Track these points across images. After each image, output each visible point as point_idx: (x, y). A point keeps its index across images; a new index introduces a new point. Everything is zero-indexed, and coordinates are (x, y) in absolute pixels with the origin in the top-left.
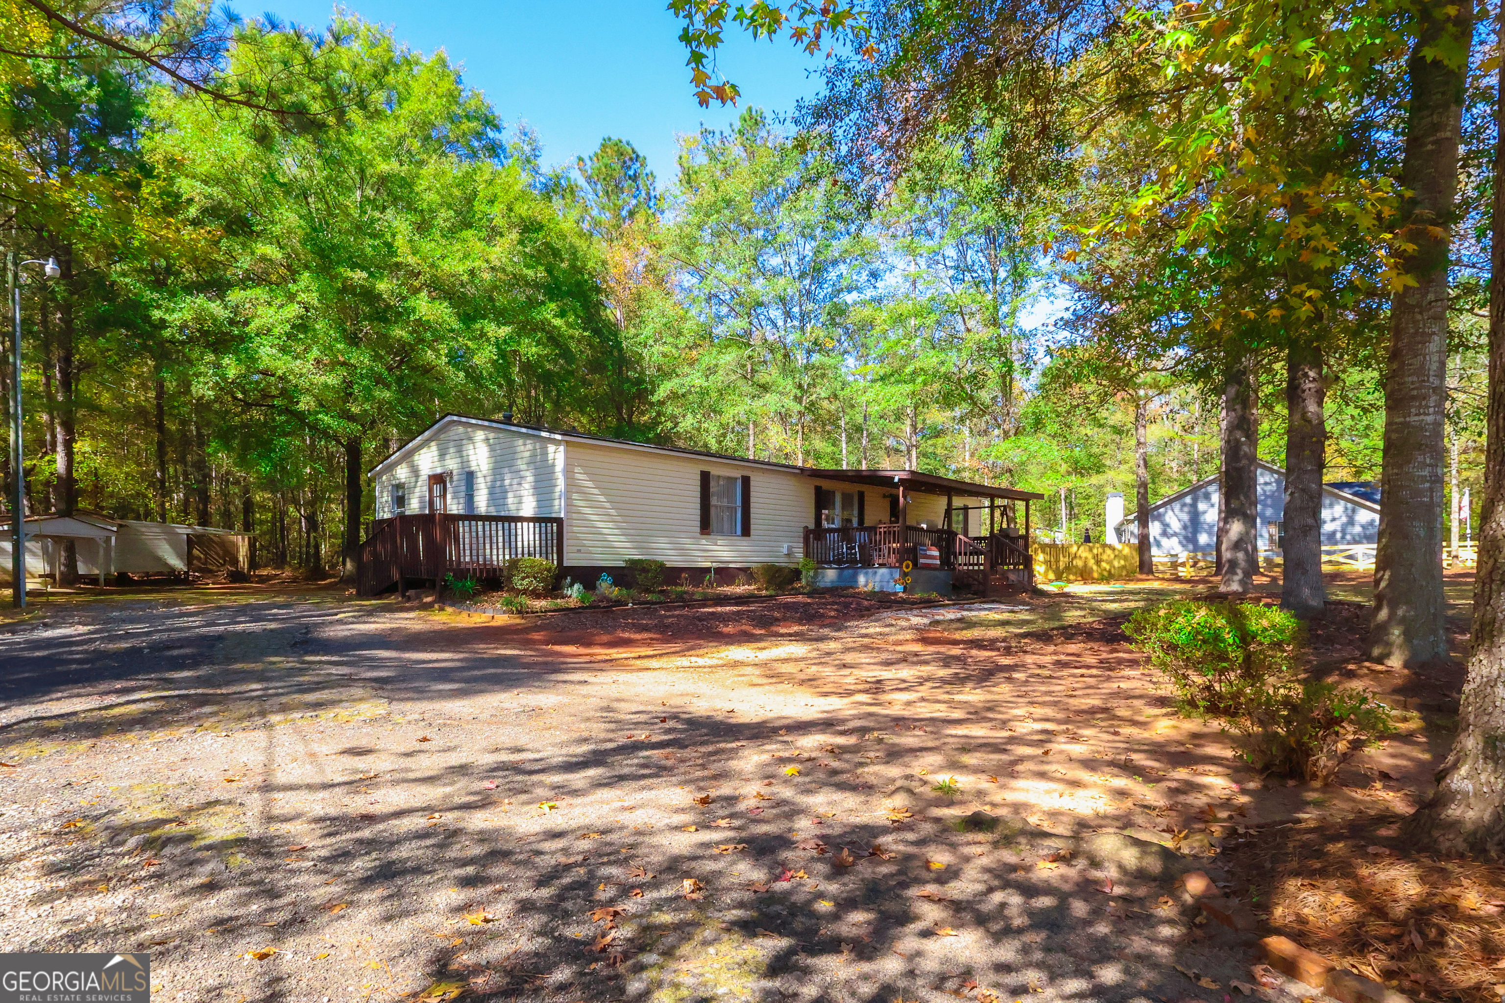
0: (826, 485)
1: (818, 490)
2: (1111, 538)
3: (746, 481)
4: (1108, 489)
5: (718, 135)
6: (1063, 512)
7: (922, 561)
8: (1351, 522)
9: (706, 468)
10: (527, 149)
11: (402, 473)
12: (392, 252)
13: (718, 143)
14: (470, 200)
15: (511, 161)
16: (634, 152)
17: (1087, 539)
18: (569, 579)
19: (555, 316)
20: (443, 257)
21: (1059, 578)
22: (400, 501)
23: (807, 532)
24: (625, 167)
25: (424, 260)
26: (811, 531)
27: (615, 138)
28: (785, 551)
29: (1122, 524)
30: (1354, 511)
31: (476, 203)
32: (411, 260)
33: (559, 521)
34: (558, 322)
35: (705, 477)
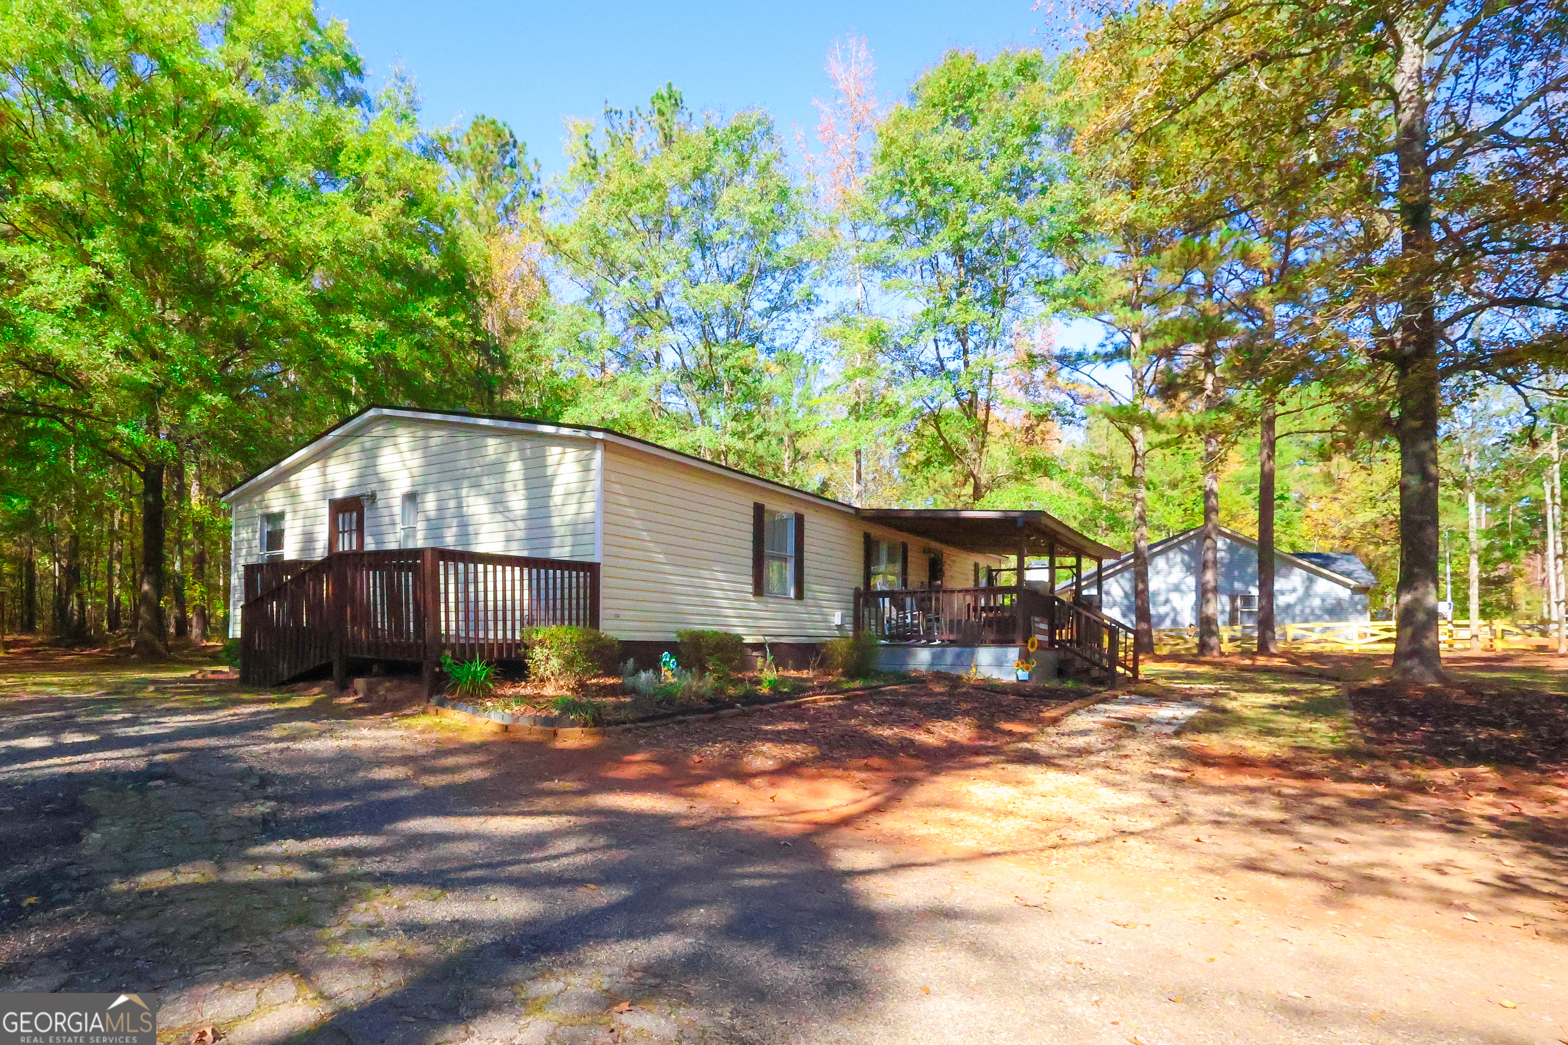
0: (874, 531)
1: (866, 539)
3: (800, 520)
5: (626, 115)
8: (1307, 594)
9: (760, 500)
10: (402, 99)
11: (275, 500)
12: (227, 209)
13: (627, 126)
14: (335, 152)
15: (379, 114)
16: (512, 136)
18: (631, 662)
19: (438, 314)
20: (297, 223)
22: (275, 539)
23: (857, 594)
24: (503, 149)
25: (274, 223)
26: (860, 593)
27: (489, 117)
28: (837, 621)
30: (1311, 581)
31: (341, 158)
32: (256, 221)
33: (592, 569)
34: (442, 322)
35: (759, 510)
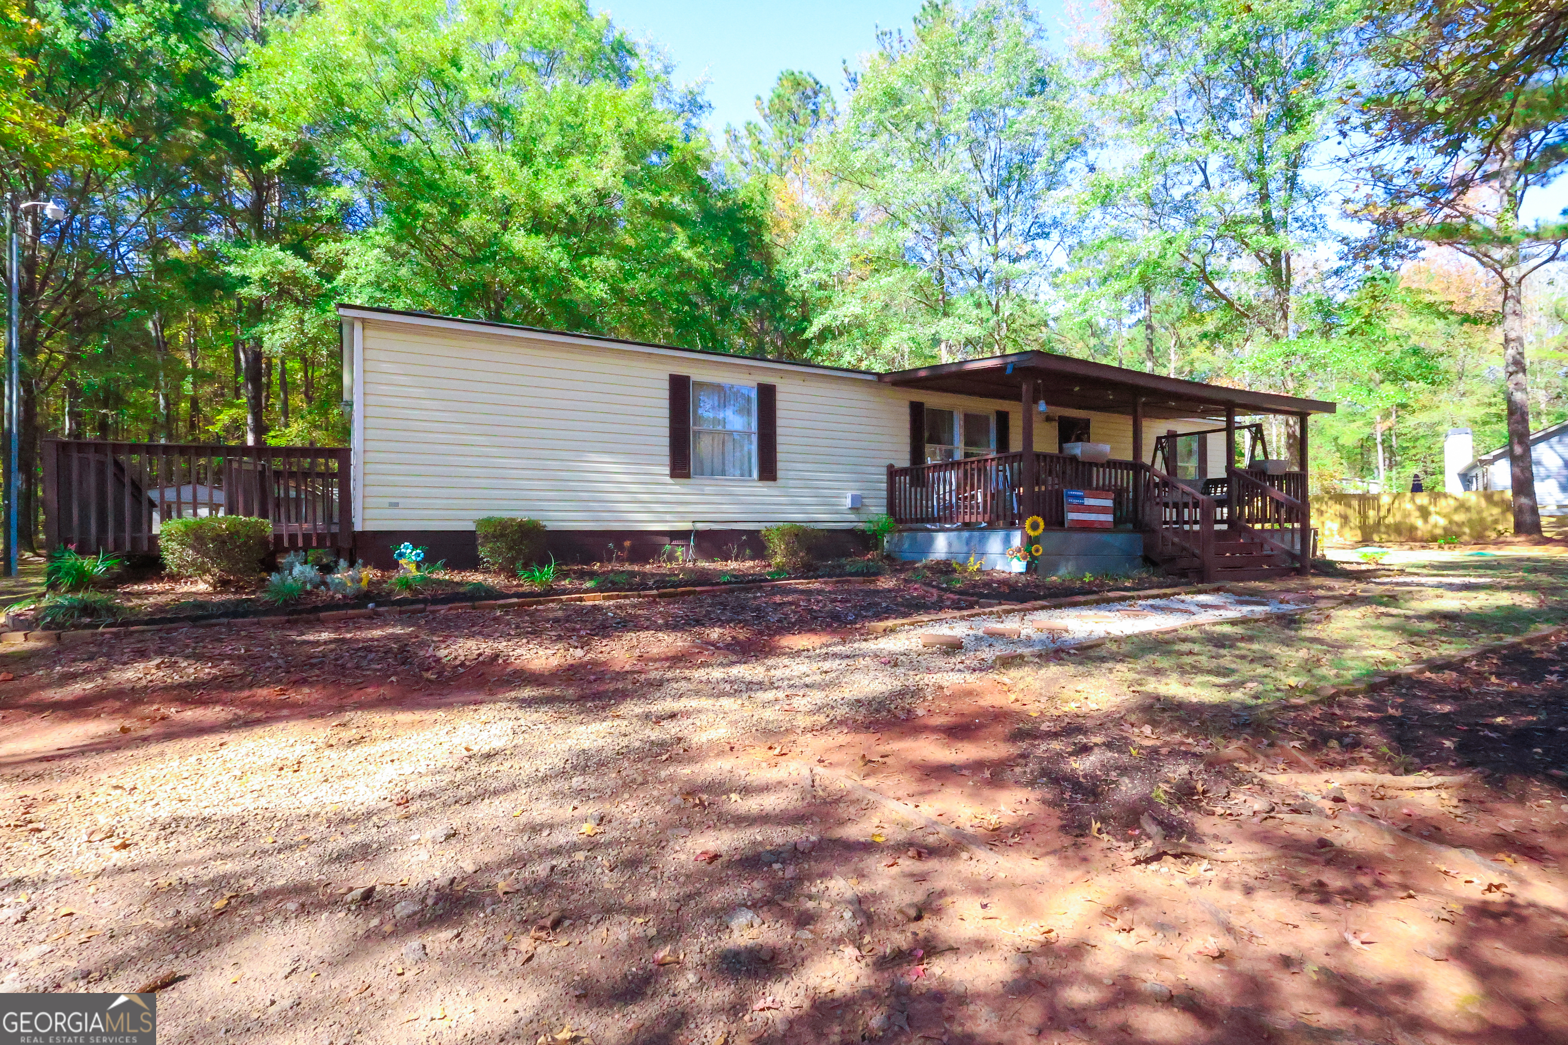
0: (933, 400)
1: (916, 409)
2: (1453, 485)
3: (767, 395)
4: (1446, 427)
6: (1379, 457)
7: (1072, 516)
9: (681, 370)
17: (1417, 488)
21: (1366, 541)
23: (894, 474)
24: (804, 95)
26: (903, 471)
28: (848, 502)
29: (1473, 467)
33: (340, 455)
35: (679, 382)
